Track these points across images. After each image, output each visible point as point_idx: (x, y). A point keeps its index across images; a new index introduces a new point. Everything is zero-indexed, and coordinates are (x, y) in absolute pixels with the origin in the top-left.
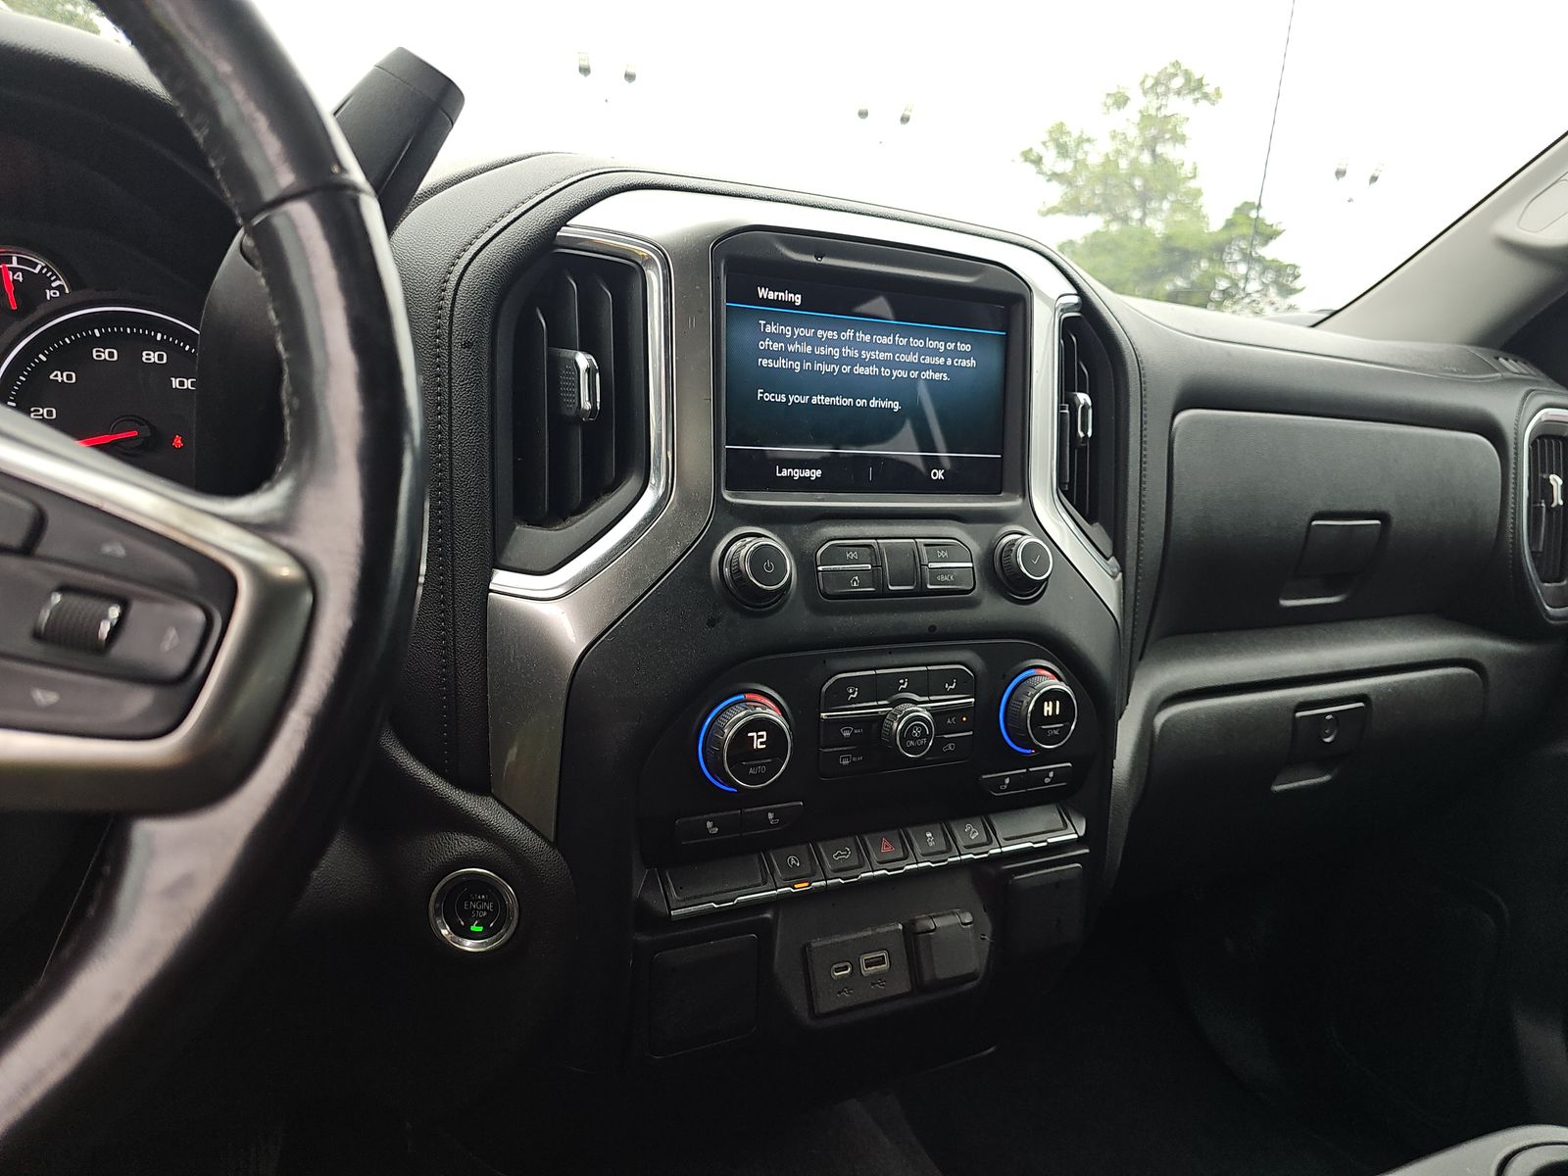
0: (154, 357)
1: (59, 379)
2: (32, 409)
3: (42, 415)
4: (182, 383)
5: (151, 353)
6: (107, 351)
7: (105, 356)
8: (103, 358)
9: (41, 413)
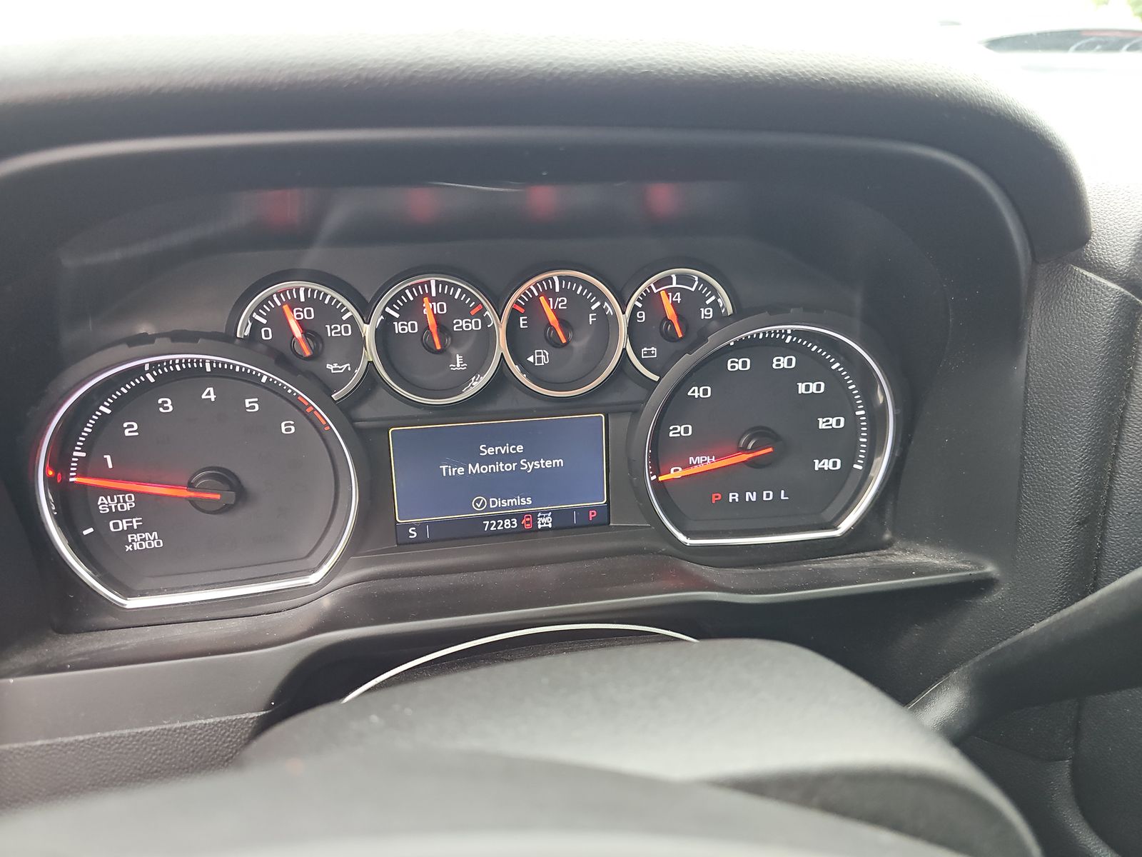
0: (784, 362)
1: (696, 395)
2: (671, 428)
3: (680, 433)
4: (807, 388)
5: (782, 358)
6: (741, 361)
7: (739, 366)
8: (736, 369)
9: (678, 431)
